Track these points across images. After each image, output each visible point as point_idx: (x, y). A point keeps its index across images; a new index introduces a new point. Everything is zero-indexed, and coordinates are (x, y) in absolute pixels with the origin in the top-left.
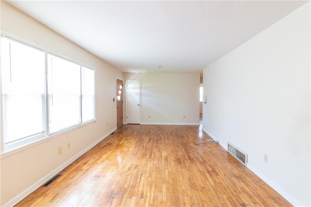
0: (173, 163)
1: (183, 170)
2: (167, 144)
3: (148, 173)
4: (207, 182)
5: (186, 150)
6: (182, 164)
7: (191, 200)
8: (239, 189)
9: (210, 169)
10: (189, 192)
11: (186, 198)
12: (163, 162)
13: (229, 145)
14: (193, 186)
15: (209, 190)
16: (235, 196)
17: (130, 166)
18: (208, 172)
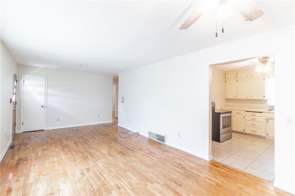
0: (119, 156)
1: (131, 158)
2: (99, 143)
3: (106, 170)
4: (153, 160)
5: (120, 144)
6: (126, 154)
7: (154, 174)
8: (172, 157)
9: (148, 152)
10: (148, 170)
11: (150, 174)
12: (110, 158)
13: (150, 133)
14: (148, 166)
15: (158, 164)
16: (173, 162)
17: (81, 172)
18: (149, 154)
